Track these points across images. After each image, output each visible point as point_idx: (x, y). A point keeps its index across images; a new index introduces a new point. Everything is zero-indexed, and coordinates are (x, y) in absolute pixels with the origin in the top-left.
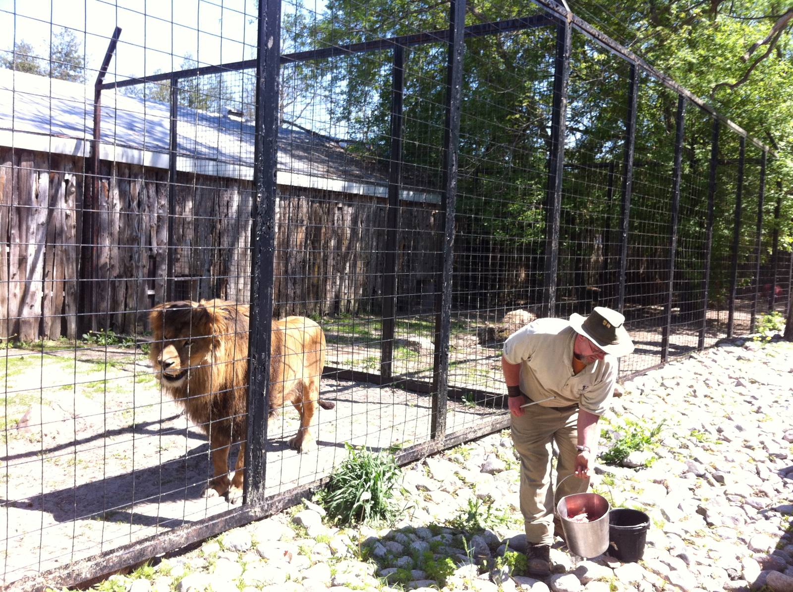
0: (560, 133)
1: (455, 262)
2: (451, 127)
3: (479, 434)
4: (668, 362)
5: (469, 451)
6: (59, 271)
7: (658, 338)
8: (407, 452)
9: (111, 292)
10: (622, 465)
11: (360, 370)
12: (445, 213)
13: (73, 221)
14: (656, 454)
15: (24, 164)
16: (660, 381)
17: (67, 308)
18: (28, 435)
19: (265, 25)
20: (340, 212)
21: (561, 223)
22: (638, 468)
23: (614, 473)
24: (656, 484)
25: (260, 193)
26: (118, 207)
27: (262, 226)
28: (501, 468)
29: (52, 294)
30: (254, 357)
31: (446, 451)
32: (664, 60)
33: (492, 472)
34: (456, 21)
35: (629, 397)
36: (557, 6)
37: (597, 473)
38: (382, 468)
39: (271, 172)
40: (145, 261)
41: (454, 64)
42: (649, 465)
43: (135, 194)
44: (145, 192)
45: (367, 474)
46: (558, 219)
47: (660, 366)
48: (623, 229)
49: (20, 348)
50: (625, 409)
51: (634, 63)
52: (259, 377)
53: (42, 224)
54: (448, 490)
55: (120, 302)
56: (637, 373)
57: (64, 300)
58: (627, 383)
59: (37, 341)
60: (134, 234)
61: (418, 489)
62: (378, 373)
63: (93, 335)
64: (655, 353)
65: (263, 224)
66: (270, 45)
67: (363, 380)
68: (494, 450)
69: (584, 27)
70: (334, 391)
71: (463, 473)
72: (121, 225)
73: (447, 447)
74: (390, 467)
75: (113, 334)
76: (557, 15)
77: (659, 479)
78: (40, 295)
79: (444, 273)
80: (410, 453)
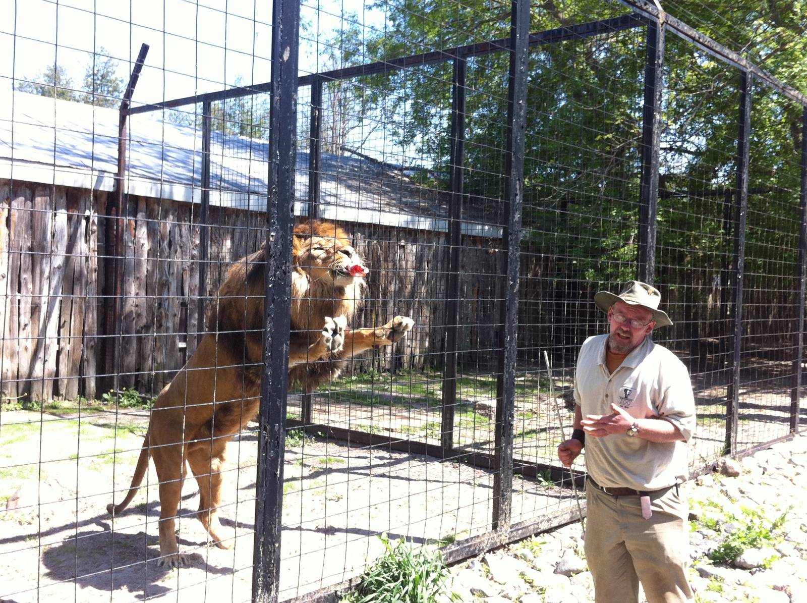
0: (653, 154)
1: (520, 311)
2: (513, 150)
3: (555, 523)
4: (798, 433)
5: (542, 546)
6: (77, 321)
7: (787, 401)
8: (461, 546)
9: (137, 344)
10: (734, 566)
11: (417, 440)
12: (508, 252)
13: (94, 263)
14: (778, 551)
15: (38, 199)
16: (788, 457)
17: (86, 363)
18: (18, 516)
19: (280, 33)
20: (402, 251)
21: (657, 262)
22: (754, 570)
23: (723, 576)
24: (776, 591)
25: (274, 231)
26: (146, 248)
27: (276, 271)
28: (580, 568)
29: (68, 347)
30: (265, 429)
31: (512, 545)
32: (787, 67)
33: (568, 574)
34: (518, 24)
35: (748, 478)
36: (646, 4)
37: (701, 576)
38: (424, 569)
39: (288, 207)
40: (176, 309)
41: (516, 75)
42: (767, 566)
43: (165, 233)
44: (177, 229)
45: (405, 575)
46: (653, 258)
47: (789, 438)
48: (737, 269)
49: (30, 409)
50: (742, 492)
51: (745, 70)
52: (272, 454)
53: (59, 268)
54: (510, 596)
55: (146, 356)
56: (760, 446)
57: (83, 354)
58: (746, 460)
59: (50, 401)
60: (164, 278)
61: (473, 594)
62: (437, 443)
63: (114, 394)
64: (784, 420)
65: (278, 268)
66: (286, 56)
67: (419, 451)
68: (573, 544)
69: (680, 28)
70: (384, 465)
71: (531, 574)
72: (149, 268)
73: (512, 539)
74: (436, 567)
75: (136, 394)
76: (646, 15)
77: (780, 585)
78: (54, 348)
79: (507, 325)
80: (465, 547)
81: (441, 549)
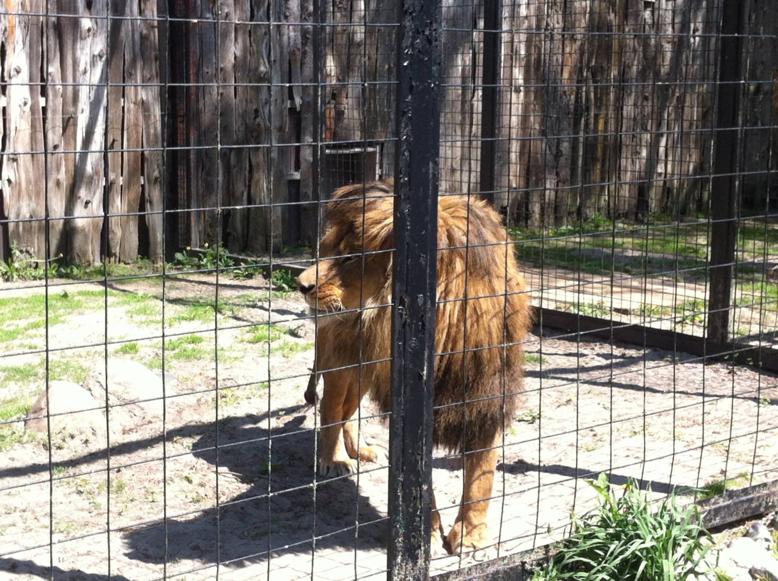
6: (133, 140)
8: (735, 500)
13: (153, 48)
26: (233, 21)
29: (121, 181)
40: (282, 119)
49: (68, 277)
52: (413, 342)
53: (101, 55)
57: (143, 191)
59: (98, 264)
60: (261, 69)
61: (754, 578)
62: (699, 332)
63: (192, 254)
72: (238, 53)
74: (690, 532)
75: (225, 253)
78: (100, 182)
80: (743, 502)
81: (700, 503)
